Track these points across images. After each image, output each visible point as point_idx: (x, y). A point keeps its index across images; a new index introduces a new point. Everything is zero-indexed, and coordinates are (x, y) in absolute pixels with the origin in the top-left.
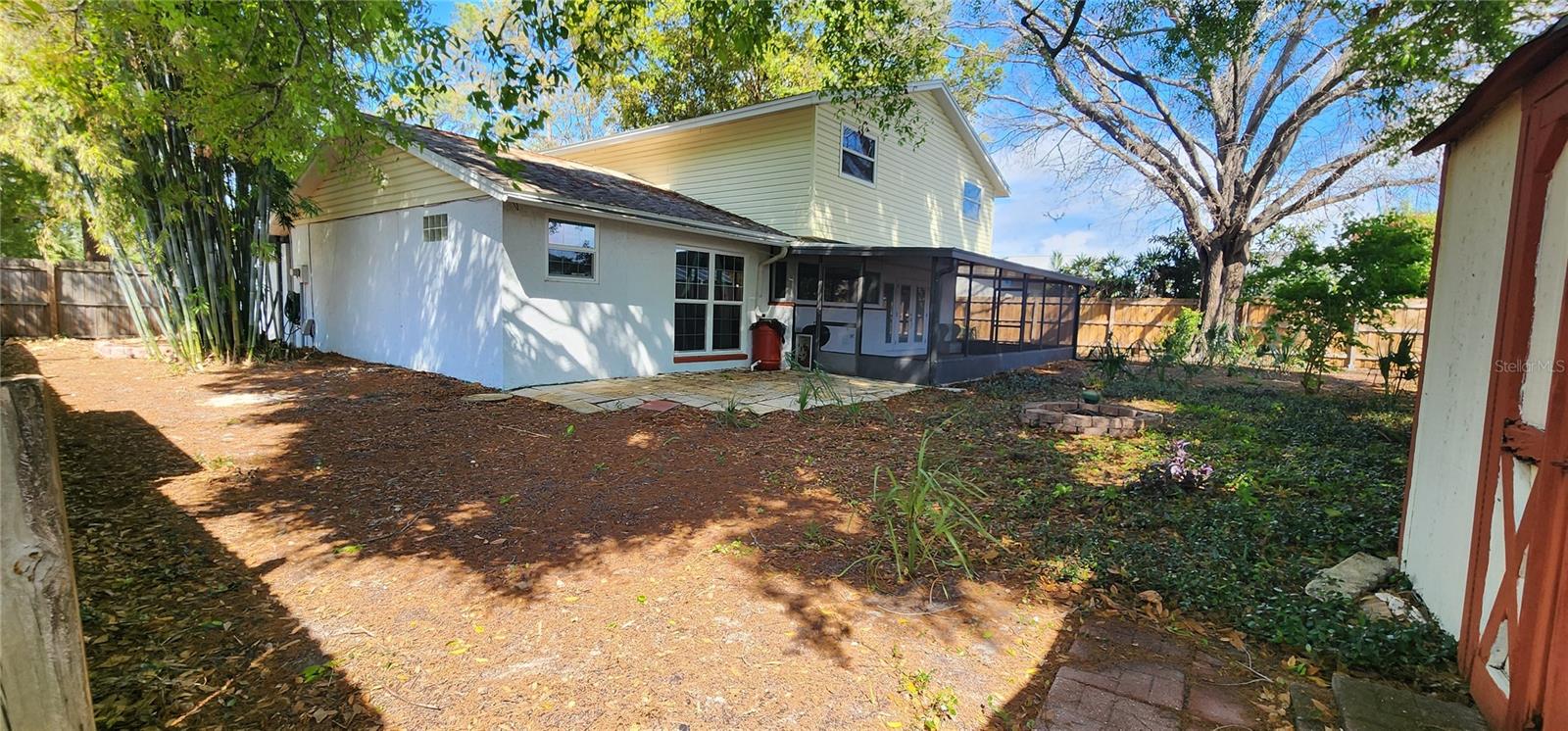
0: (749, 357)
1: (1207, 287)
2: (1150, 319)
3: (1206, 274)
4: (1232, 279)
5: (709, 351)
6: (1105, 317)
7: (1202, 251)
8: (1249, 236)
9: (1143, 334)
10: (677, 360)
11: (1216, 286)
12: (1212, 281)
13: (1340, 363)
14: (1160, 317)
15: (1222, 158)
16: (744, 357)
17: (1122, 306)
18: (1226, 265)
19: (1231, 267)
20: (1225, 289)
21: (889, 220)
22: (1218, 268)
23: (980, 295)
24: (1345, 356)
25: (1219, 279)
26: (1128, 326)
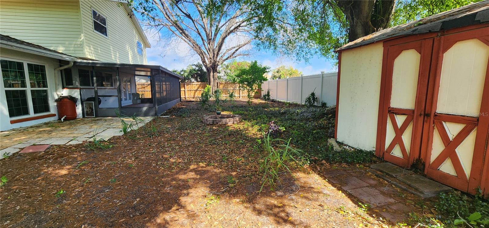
0: (57, 115)
1: (210, 79)
2: (196, 88)
3: (209, 75)
4: (215, 77)
5: (32, 114)
6: (184, 88)
7: (207, 69)
8: (218, 65)
9: (195, 93)
10: (12, 122)
11: (212, 79)
12: (211, 78)
13: (238, 97)
14: (198, 88)
15: (209, 44)
16: (54, 115)
17: (188, 85)
18: (213, 73)
19: (215, 74)
20: (214, 80)
21: (115, 53)
22: (212, 74)
23: (138, 82)
24: (239, 95)
25: (212, 77)
26: (190, 91)
